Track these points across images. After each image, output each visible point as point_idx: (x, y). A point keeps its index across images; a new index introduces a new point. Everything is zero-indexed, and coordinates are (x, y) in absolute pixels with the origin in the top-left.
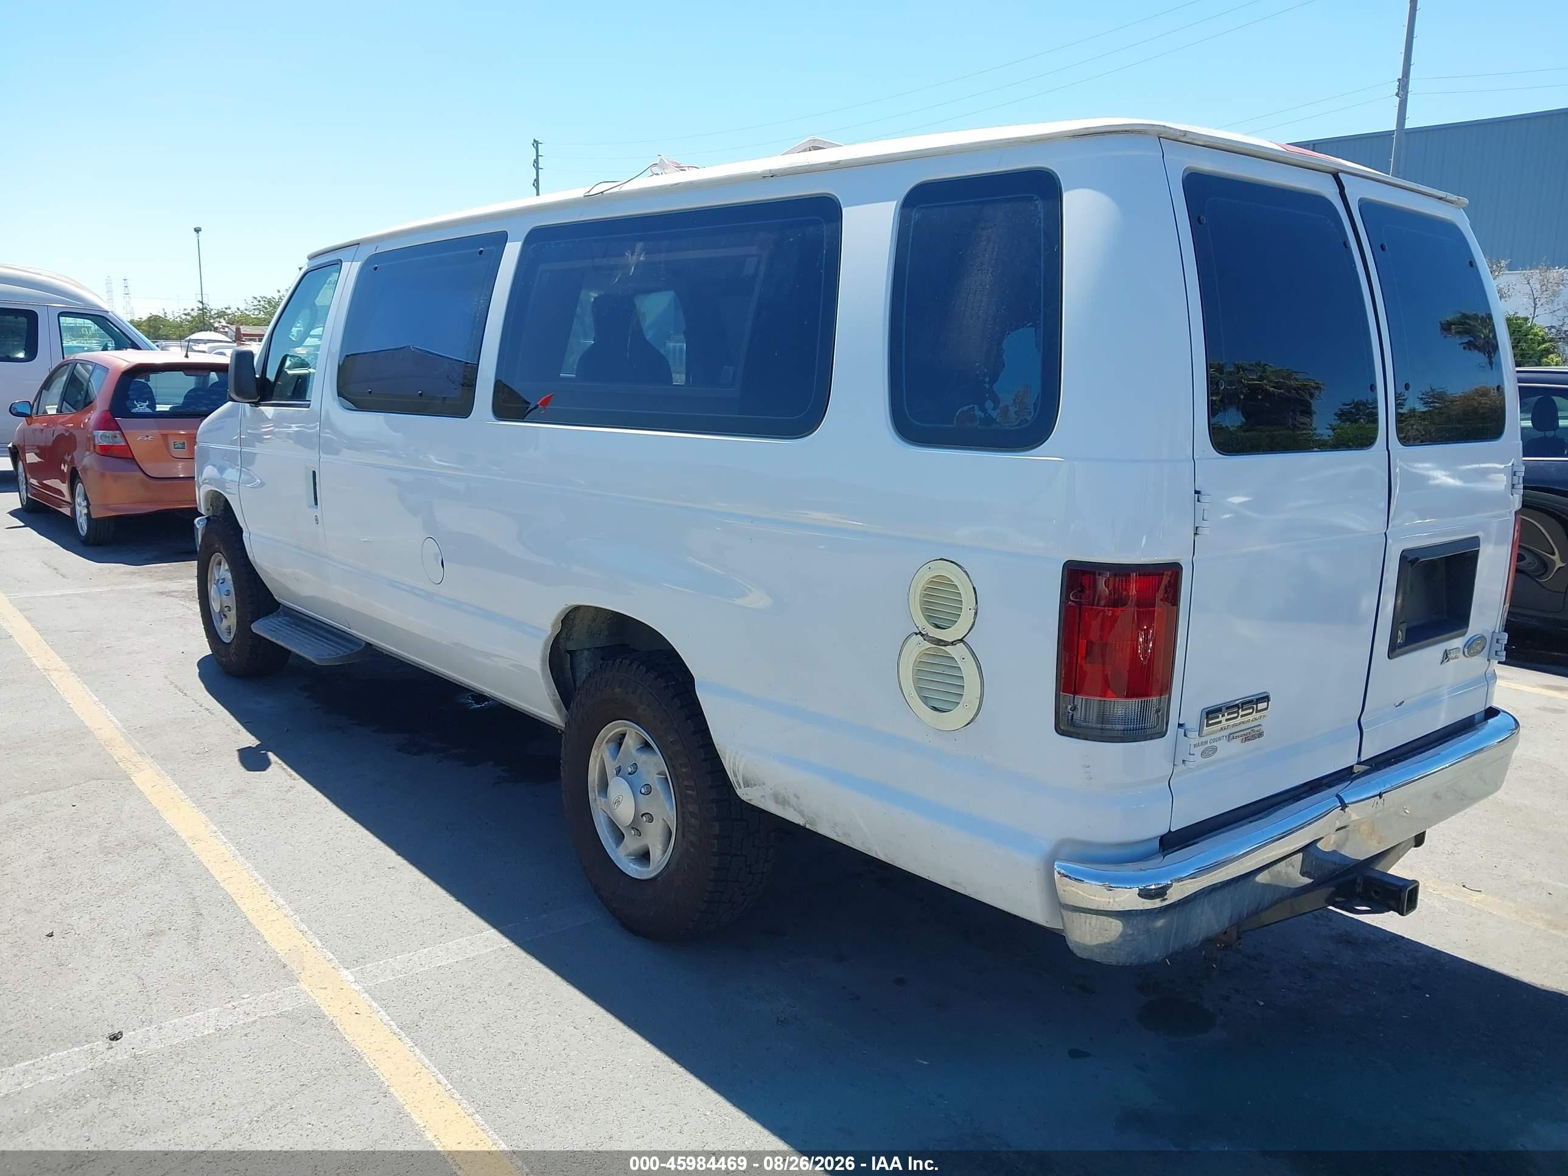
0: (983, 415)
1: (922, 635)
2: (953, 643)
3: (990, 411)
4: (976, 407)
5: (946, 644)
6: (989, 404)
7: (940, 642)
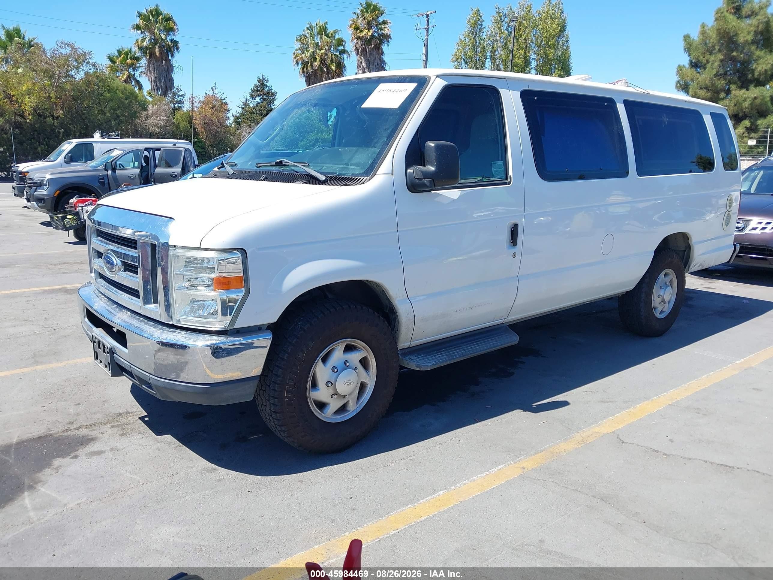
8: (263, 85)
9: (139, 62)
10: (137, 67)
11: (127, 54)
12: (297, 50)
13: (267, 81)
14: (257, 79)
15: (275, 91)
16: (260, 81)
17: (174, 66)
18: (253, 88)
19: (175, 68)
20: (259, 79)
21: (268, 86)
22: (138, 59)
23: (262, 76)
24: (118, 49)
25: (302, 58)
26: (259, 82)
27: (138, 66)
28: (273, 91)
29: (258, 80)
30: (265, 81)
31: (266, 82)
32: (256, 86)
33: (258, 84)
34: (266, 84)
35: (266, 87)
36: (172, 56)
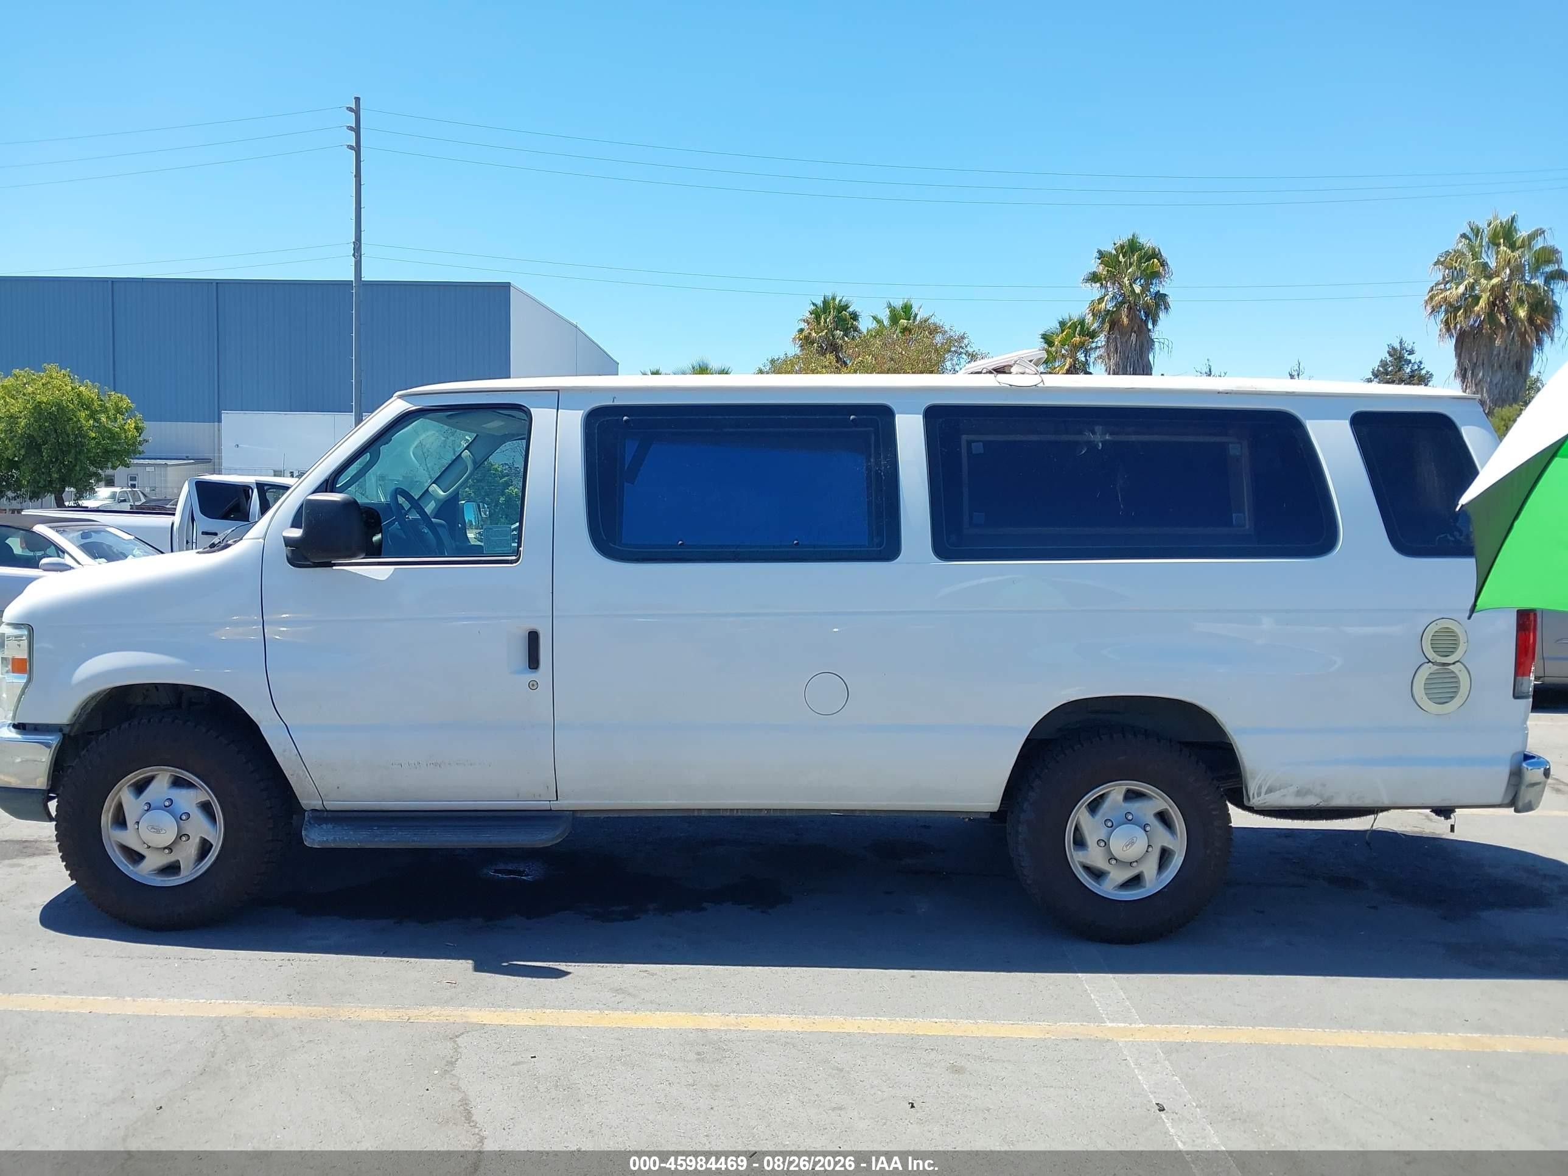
0: (1453, 539)
1: (1432, 663)
2: (1454, 663)
3: (1458, 537)
4: (1448, 535)
5: (1449, 664)
6: (1456, 533)
7: (1444, 664)
8: (1400, 361)
9: (1096, 340)
10: (1091, 349)
11: (1074, 326)
12: (1437, 284)
13: (1411, 352)
14: (1387, 349)
15: (1428, 372)
16: (1393, 352)
17: (1155, 340)
18: (1376, 369)
19: (1156, 344)
20: (1393, 348)
21: (1413, 361)
22: (1093, 335)
23: (1401, 343)
24: (1061, 320)
25: (1445, 299)
26: (1391, 355)
27: (1094, 347)
28: (1423, 372)
29: (1389, 352)
30: (1407, 351)
31: (1409, 354)
32: (1384, 364)
33: (1389, 359)
34: (1409, 357)
35: (1408, 365)
36: (1154, 323)
